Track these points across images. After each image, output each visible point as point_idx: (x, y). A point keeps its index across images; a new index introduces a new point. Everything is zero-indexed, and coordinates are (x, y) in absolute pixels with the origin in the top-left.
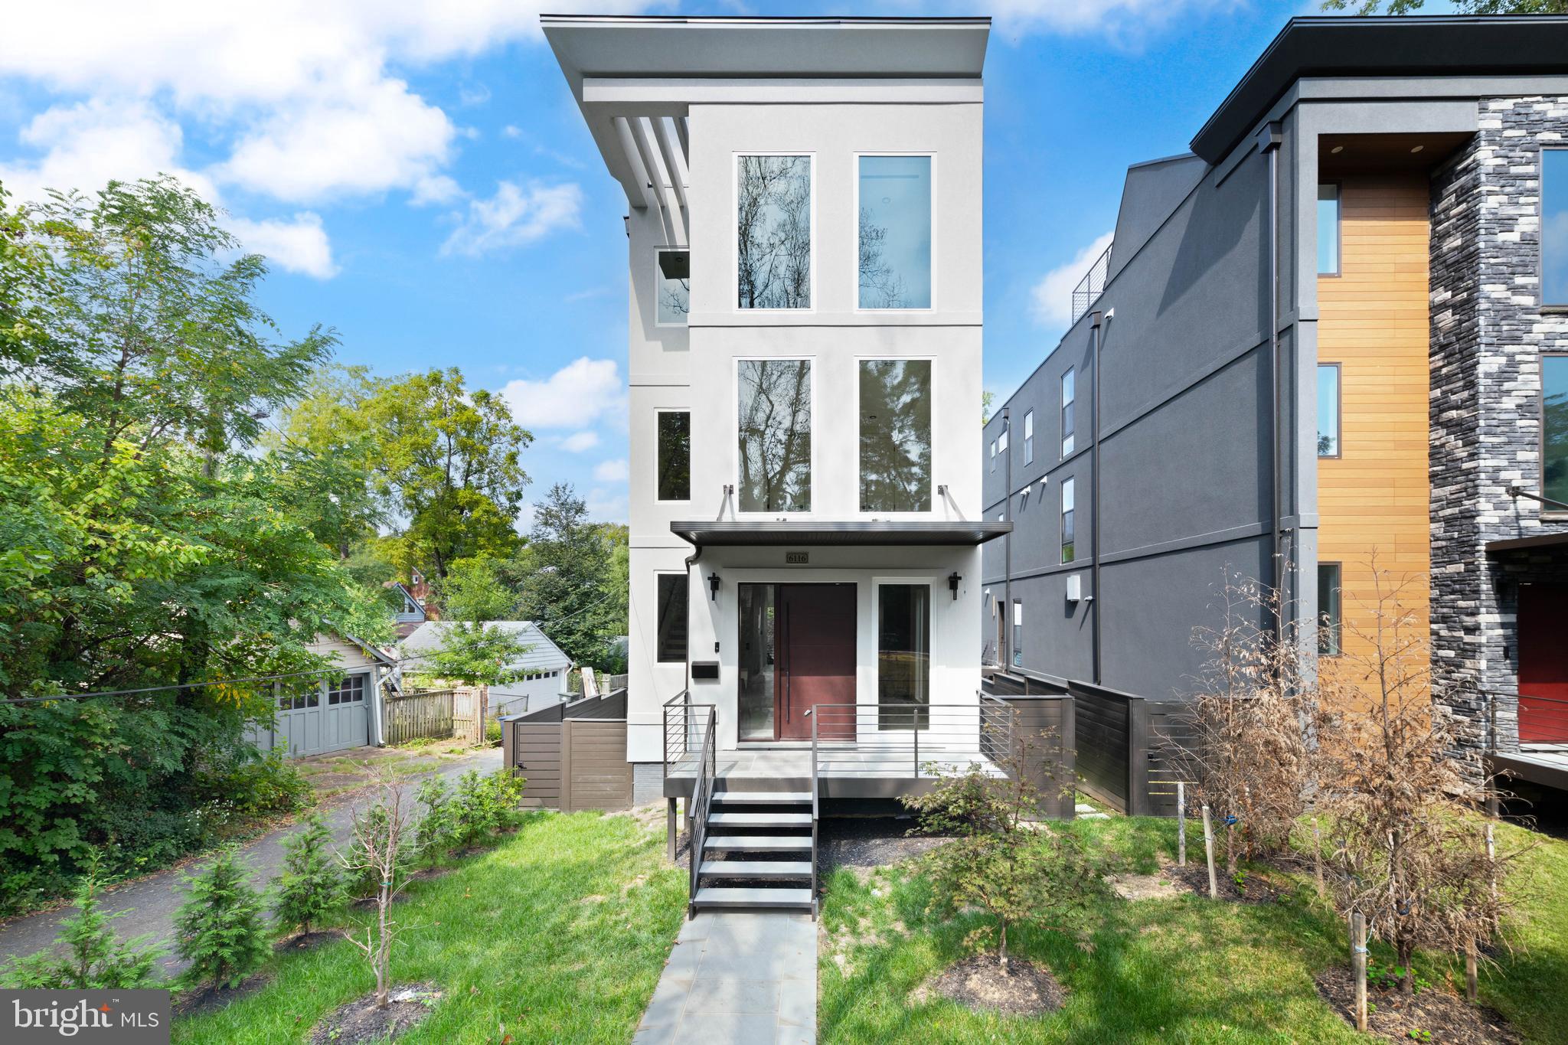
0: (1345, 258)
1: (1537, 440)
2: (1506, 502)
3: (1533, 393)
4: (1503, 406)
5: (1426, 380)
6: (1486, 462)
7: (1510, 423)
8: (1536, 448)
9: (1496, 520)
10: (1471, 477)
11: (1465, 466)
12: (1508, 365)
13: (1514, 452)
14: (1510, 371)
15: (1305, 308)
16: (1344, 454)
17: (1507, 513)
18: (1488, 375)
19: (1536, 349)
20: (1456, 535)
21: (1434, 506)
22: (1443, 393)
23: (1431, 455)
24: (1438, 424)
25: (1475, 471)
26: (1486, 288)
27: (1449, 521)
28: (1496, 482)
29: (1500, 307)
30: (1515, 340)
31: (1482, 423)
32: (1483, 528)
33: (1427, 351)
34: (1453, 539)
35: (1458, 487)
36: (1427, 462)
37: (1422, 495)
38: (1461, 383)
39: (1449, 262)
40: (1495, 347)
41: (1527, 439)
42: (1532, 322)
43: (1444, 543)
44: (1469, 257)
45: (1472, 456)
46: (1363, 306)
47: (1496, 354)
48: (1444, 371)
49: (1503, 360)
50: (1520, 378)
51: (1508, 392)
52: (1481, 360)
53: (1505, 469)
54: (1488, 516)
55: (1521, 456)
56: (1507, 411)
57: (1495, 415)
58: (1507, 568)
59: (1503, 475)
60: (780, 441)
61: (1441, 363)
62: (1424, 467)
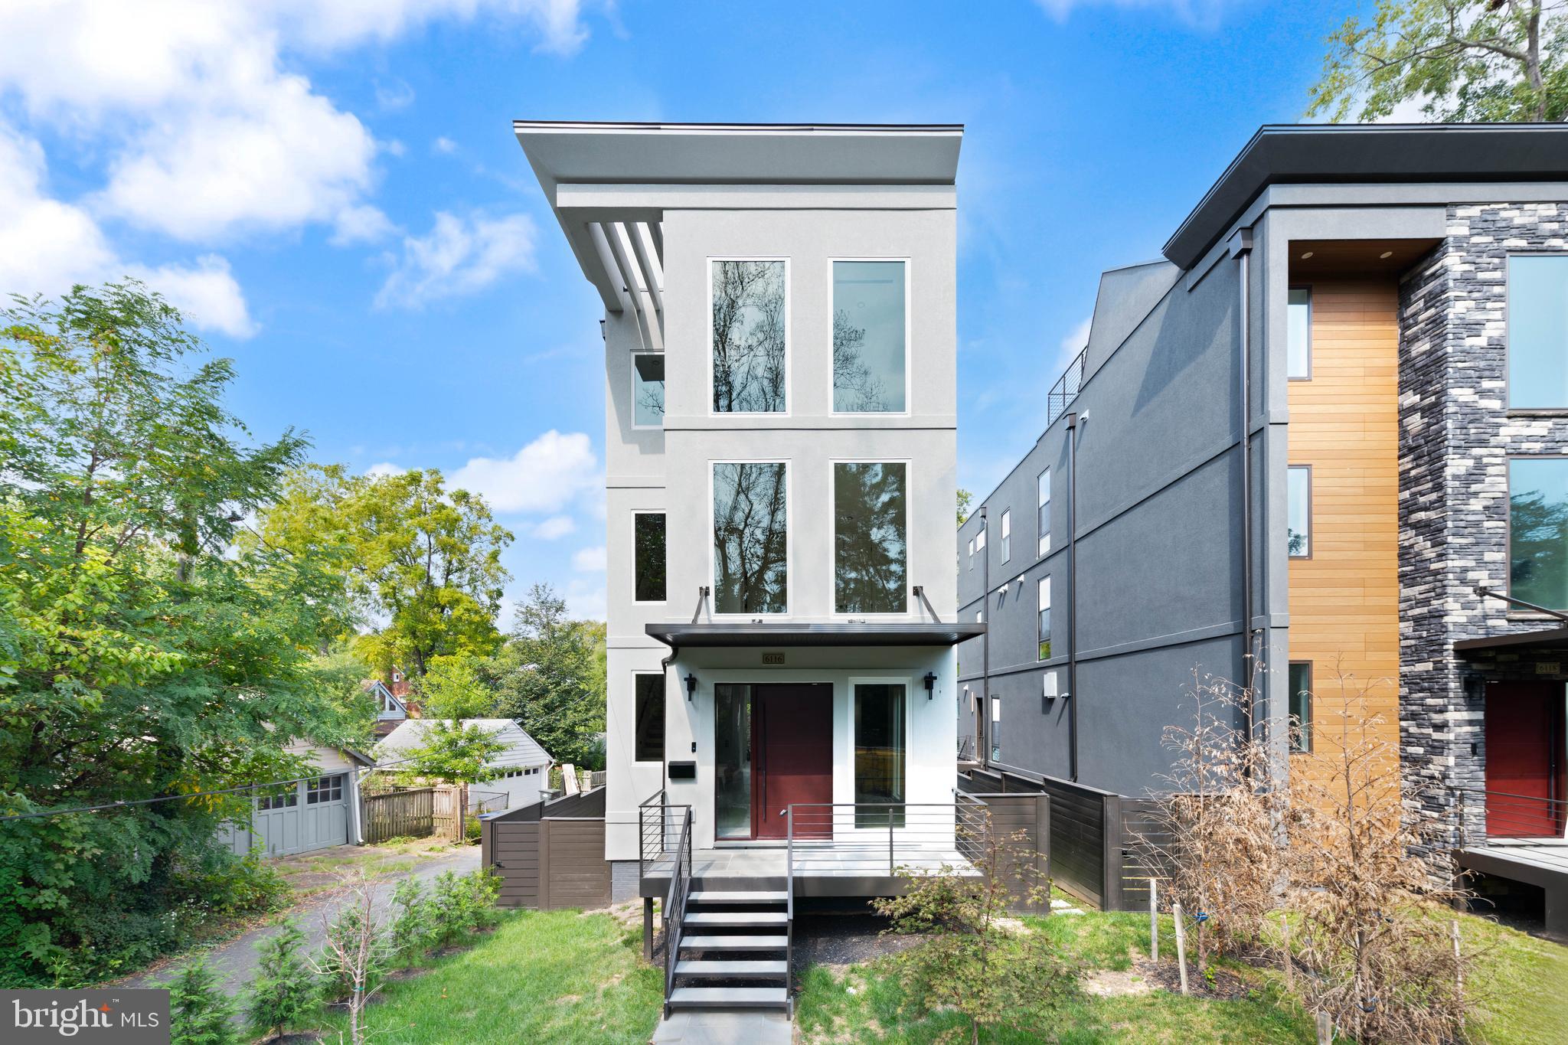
0: (1315, 363)
1: (1503, 541)
2: (1473, 602)
3: (1500, 495)
4: (1471, 508)
5: (1395, 481)
6: (1454, 563)
7: (1477, 524)
8: (1503, 548)
9: (1464, 620)
10: (1439, 577)
11: (1433, 566)
12: (1475, 468)
13: (1482, 553)
14: (1477, 474)
15: (1275, 411)
16: (1314, 554)
17: (1475, 612)
18: (1455, 477)
19: (1502, 451)
20: (1424, 634)
21: (1403, 606)
22: (1413, 495)
23: (1401, 556)
24: (1406, 525)
25: (1442, 572)
26: (1454, 392)
27: (1418, 621)
28: (1464, 582)
29: (1468, 410)
30: (1482, 443)
31: (1450, 524)
32: (1451, 628)
33: (1396, 453)
34: (1421, 637)
35: (1427, 587)
36: (1396, 562)
37: (1392, 594)
38: (1430, 485)
39: (1418, 366)
40: (1462, 450)
41: (1494, 541)
42: (1499, 426)
43: (1413, 642)
44: (1436, 362)
45: (1441, 557)
46: (1332, 409)
47: (1463, 456)
48: (1413, 473)
49: (1471, 463)
50: (1487, 480)
51: (1476, 494)
52: (1449, 462)
53: (1473, 569)
54: (1456, 615)
55: (1488, 556)
56: (1474, 513)
57: (1463, 517)
58: (1475, 666)
59: (1471, 575)
60: (758, 541)
61: (1410, 466)
62: (1393, 567)
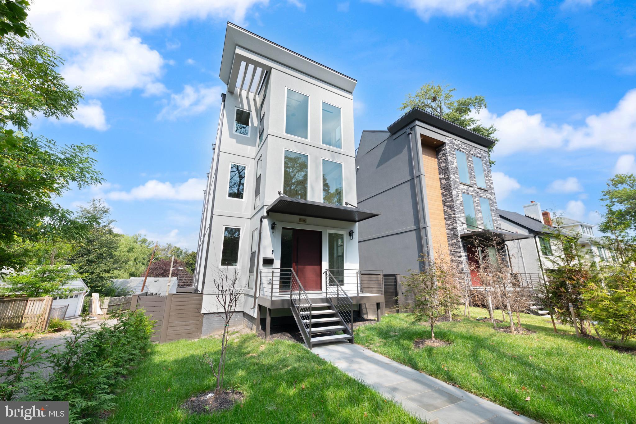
2: (461, 225)
3: (462, 200)
4: (458, 203)
5: (441, 195)
6: (457, 215)
7: (459, 207)
9: (460, 229)
11: (453, 216)
12: (457, 194)
17: (462, 228)
18: (454, 195)
19: (461, 191)
21: (447, 226)
22: (445, 198)
23: (444, 213)
24: (445, 206)
25: (455, 217)
26: (451, 176)
27: (451, 229)
29: (454, 181)
31: (455, 206)
33: (440, 189)
34: (452, 234)
35: (452, 221)
36: (443, 215)
37: (443, 223)
38: (449, 196)
39: (442, 169)
40: (455, 189)
41: (462, 211)
42: (459, 185)
43: (450, 235)
44: (447, 168)
45: (454, 214)
49: (456, 192)
50: (459, 197)
51: (458, 200)
53: (460, 217)
55: (462, 215)
57: (457, 205)
58: (464, 241)
59: (460, 219)
61: (444, 192)
62: (442, 216)
